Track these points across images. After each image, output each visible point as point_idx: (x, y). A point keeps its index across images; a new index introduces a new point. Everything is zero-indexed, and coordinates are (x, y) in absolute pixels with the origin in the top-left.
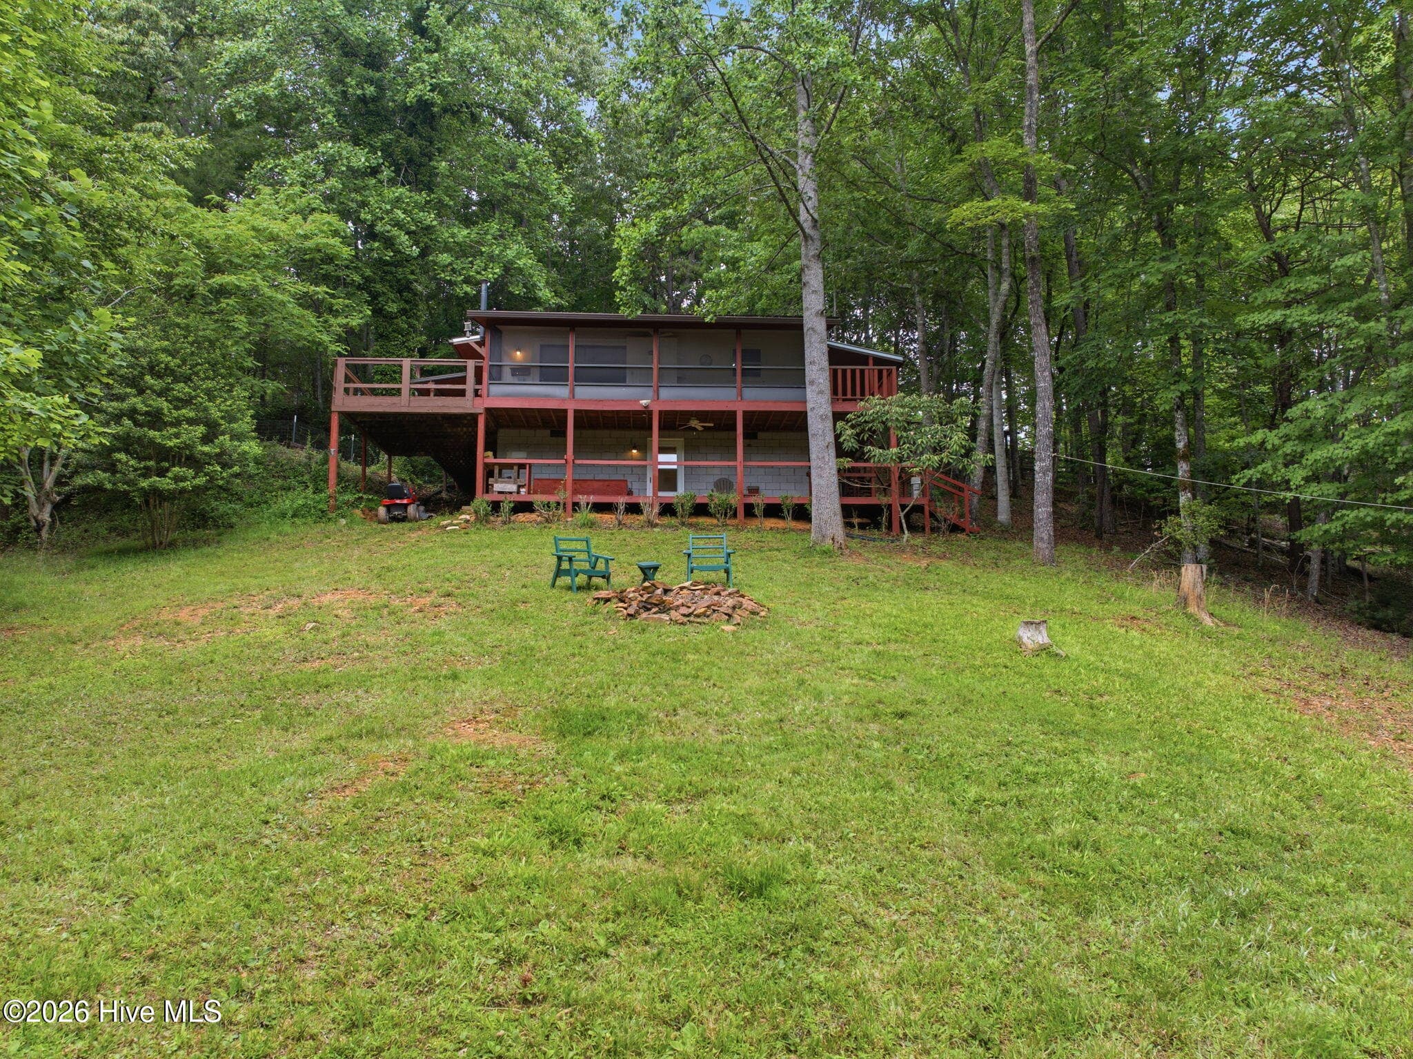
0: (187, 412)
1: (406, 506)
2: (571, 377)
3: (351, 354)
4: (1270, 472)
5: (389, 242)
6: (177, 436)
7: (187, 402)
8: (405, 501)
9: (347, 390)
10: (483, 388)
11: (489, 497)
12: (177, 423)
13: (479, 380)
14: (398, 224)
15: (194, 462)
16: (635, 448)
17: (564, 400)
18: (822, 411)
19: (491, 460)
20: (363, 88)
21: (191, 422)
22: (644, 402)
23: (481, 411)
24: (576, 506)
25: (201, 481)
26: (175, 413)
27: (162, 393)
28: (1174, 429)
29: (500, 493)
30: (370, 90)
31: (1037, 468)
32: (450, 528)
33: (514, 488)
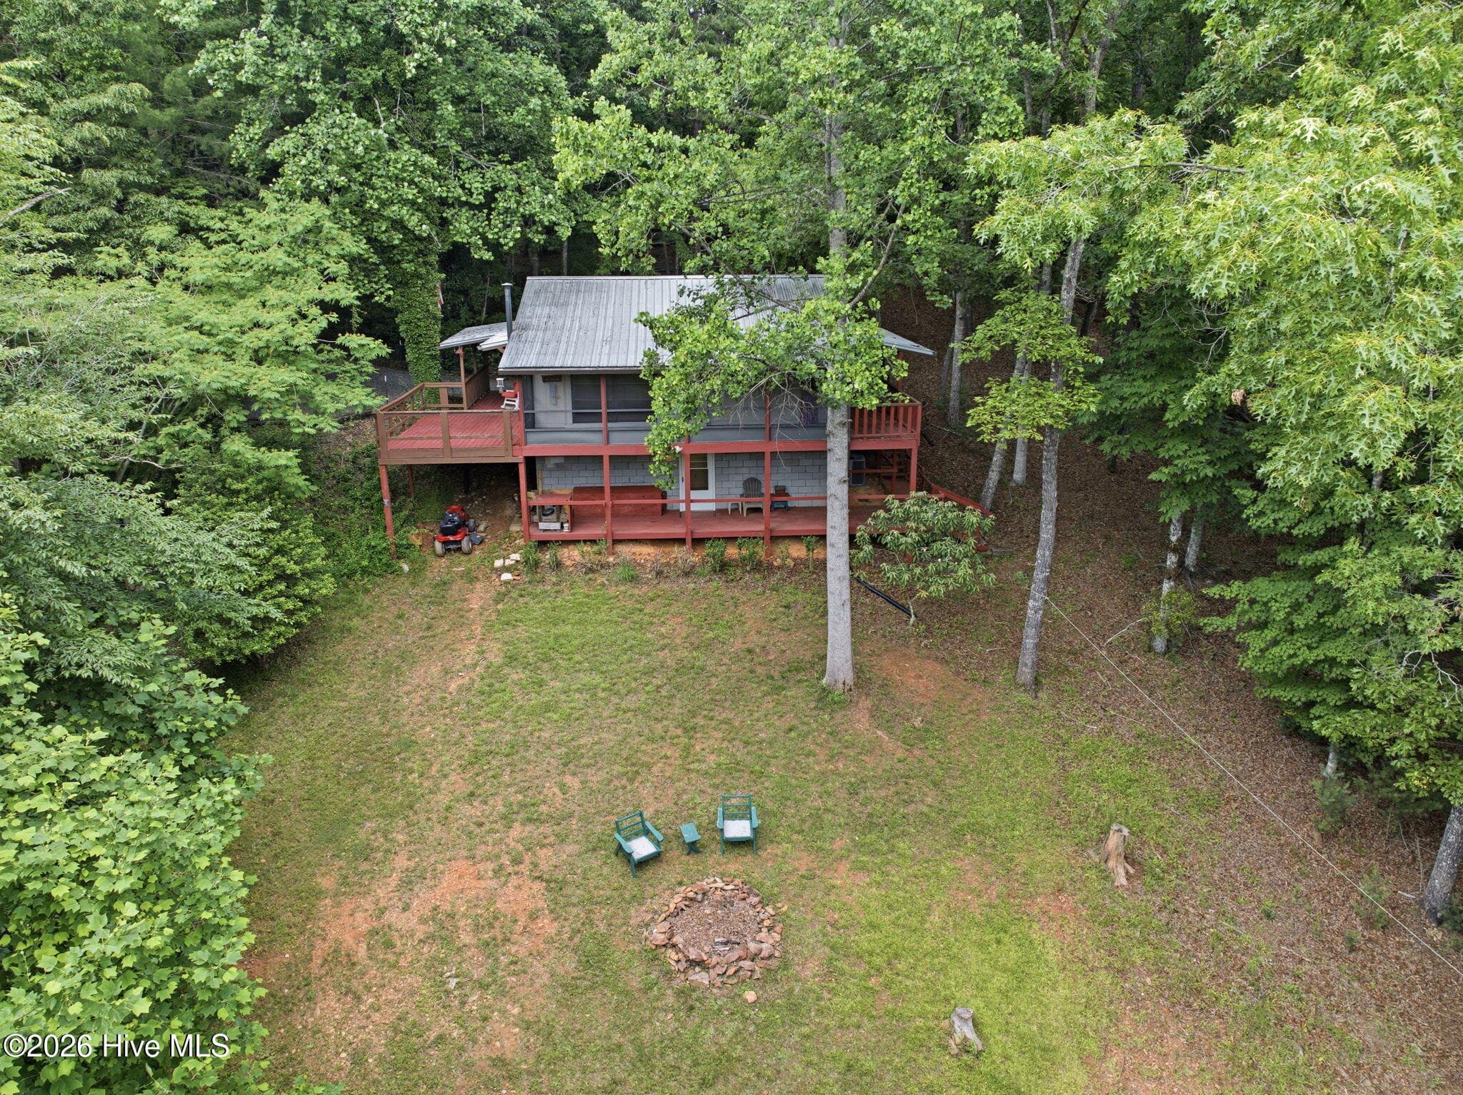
1: (459, 542)
10: (519, 435)
11: (535, 537)
17: (598, 446)
19: (534, 501)
29: (545, 531)
31: (1030, 606)
32: (506, 576)
33: (557, 526)
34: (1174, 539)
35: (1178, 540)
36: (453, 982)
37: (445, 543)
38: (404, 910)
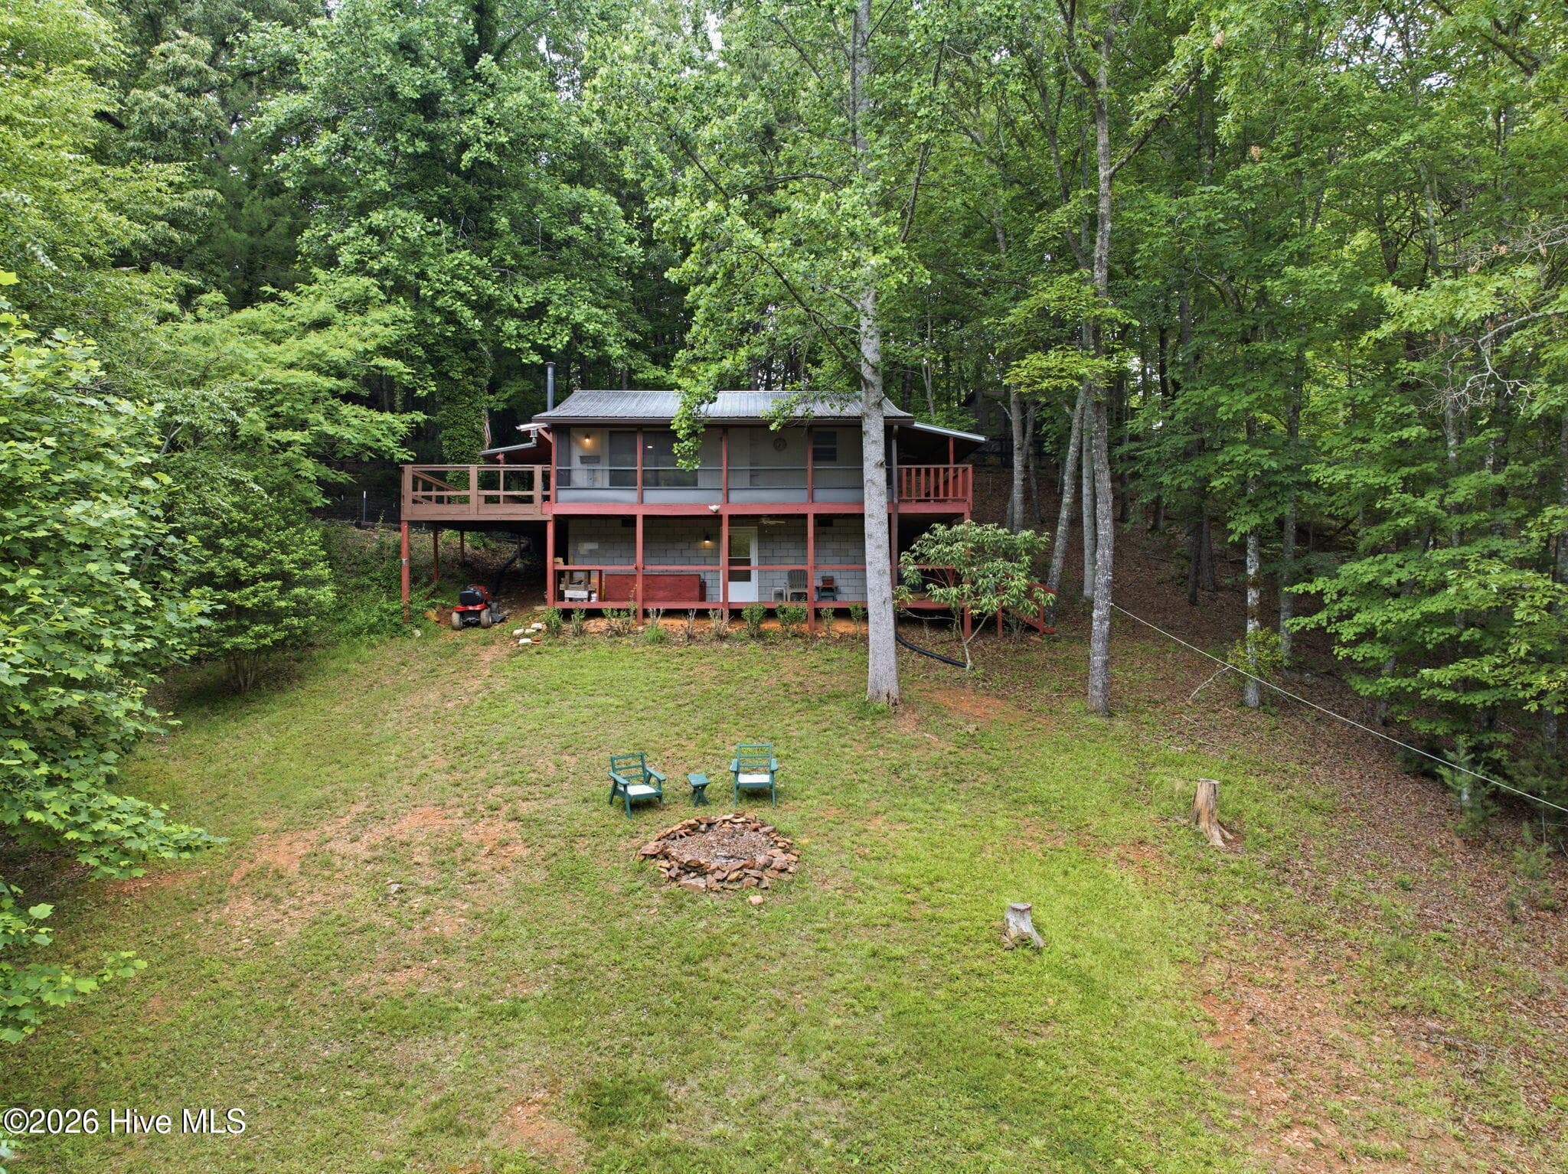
0: (262, 568)
1: (479, 612)
2: (639, 482)
3: (417, 461)
4: (1324, 624)
5: (451, 318)
6: (255, 594)
7: (261, 557)
8: (478, 608)
9: (415, 502)
10: (551, 493)
11: (560, 605)
12: (254, 581)
13: (547, 487)
14: (461, 296)
15: (273, 616)
16: (707, 538)
17: (632, 505)
18: (879, 566)
19: (562, 567)
20: (413, 145)
21: (267, 578)
22: (714, 508)
23: (549, 517)
24: (646, 614)
25: (279, 636)
26: (251, 571)
27: (237, 552)
28: (1246, 554)
29: (571, 599)
30: (422, 146)
31: (1094, 615)
32: (523, 641)
33: (585, 594)
34: (1251, 572)
35: (1256, 573)
36: (395, 888)
37: (462, 614)
38: (352, 841)
